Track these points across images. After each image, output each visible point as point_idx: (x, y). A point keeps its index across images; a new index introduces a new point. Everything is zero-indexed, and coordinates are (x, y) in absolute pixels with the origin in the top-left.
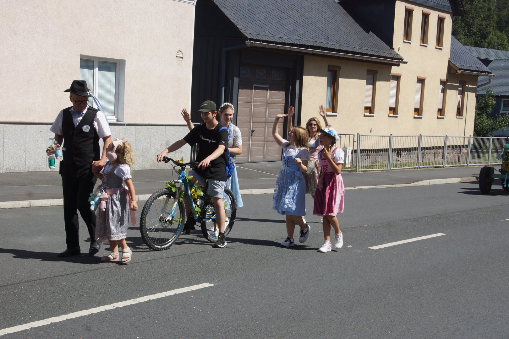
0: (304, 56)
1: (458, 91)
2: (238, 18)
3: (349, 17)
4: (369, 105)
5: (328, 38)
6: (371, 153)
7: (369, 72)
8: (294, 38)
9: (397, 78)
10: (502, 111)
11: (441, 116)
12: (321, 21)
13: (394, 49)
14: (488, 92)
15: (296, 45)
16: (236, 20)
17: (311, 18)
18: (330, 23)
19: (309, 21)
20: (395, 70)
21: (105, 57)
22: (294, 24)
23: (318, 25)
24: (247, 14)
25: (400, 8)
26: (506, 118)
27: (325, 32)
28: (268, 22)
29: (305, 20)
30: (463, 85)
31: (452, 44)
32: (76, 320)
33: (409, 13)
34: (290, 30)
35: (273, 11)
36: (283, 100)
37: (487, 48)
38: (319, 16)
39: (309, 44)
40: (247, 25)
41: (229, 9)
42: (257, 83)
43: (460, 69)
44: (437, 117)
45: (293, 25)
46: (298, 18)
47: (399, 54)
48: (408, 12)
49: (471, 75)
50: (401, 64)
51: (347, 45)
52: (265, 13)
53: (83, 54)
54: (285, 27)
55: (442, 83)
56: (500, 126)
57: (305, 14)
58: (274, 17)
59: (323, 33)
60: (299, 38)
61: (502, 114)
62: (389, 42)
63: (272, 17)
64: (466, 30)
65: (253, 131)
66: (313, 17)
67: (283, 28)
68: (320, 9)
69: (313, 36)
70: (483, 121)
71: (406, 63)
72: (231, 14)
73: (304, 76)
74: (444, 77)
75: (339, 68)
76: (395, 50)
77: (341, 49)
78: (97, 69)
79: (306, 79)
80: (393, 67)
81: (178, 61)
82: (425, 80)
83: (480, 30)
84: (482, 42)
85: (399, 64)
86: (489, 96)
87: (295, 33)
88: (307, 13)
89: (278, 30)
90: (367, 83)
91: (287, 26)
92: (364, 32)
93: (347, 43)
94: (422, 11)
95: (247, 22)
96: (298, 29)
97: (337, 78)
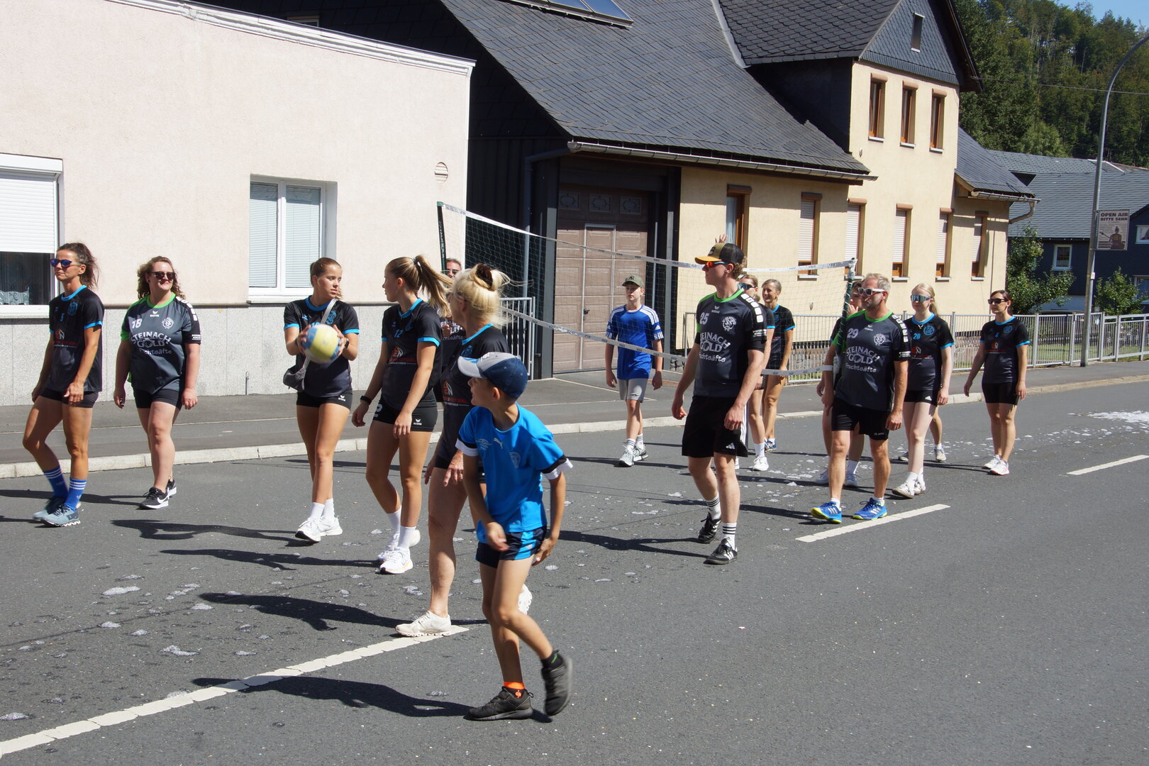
0: (680, 169)
1: (973, 229)
2: (553, 100)
3: (767, 94)
4: (808, 258)
5: (725, 134)
6: (813, 347)
7: (805, 196)
8: (661, 134)
9: (860, 207)
10: (1055, 267)
11: (942, 276)
12: (712, 103)
13: (851, 153)
14: (1028, 232)
15: (665, 148)
16: (549, 103)
17: (693, 98)
18: (730, 107)
19: (689, 102)
20: (854, 193)
21: (299, 177)
22: (661, 108)
23: (707, 111)
24: (571, 91)
25: (861, 77)
26: (1063, 280)
27: (721, 123)
28: (611, 107)
29: (682, 101)
30: (982, 218)
31: (959, 144)
32: (156, 719)
33: (878, 87)
34: (654, 120)
35: (620, 85)
36: (642, 252)
37: (1025, 152)
38: (709, 94)
39: (690, 146)
40: (570, 111)
41: (536, 83)
42: (591, 222)
43: (976, 190)
44: (936, 279)
45: (660, 112)
46: (670, 97)
47: (862, 162)
48: (875, 85)
49: (997, 199)
50: (865, 181)
51: (764, 147)
52: (605, 90)
53: (255, 173)
54: (644, 114)
55: (944, 215)
56: (1053, 294)
57: (682, 90)
58: (623, 96)
59: (718, 125)
60: (670, 135)
61: (1056, 273)
62: (842, 139)
63: (617, 97)
64: (986, 121)
65: (586, 312)
66: (696, 96)
67: (639, 116)
68: (711, 81)
69: (696, 130)
70: (1021, 285)
71: (874, 178)
72: (541, 91)
73: (681, 204)
74: (947, 206)
75: (749, 189)
76: (854, 155)
77: (751, 153)
78: (282, 201)
79: (685, 208)
80: (851, 187)
81: (440, 182)
82: (912, 211)
83: (1011, 120)
84: (1015, 142)
85: (862, 181)
86: (1031, 240)
87: (663, 126)
88: (685, 88)
89: (631, 120)
90: (802, 217)
91: (648, 112)
92: (795, 123)
93: (762, 142)
94: (903, 82)
95: (572, 107)
96: (669, 117)
97: (745, 209)
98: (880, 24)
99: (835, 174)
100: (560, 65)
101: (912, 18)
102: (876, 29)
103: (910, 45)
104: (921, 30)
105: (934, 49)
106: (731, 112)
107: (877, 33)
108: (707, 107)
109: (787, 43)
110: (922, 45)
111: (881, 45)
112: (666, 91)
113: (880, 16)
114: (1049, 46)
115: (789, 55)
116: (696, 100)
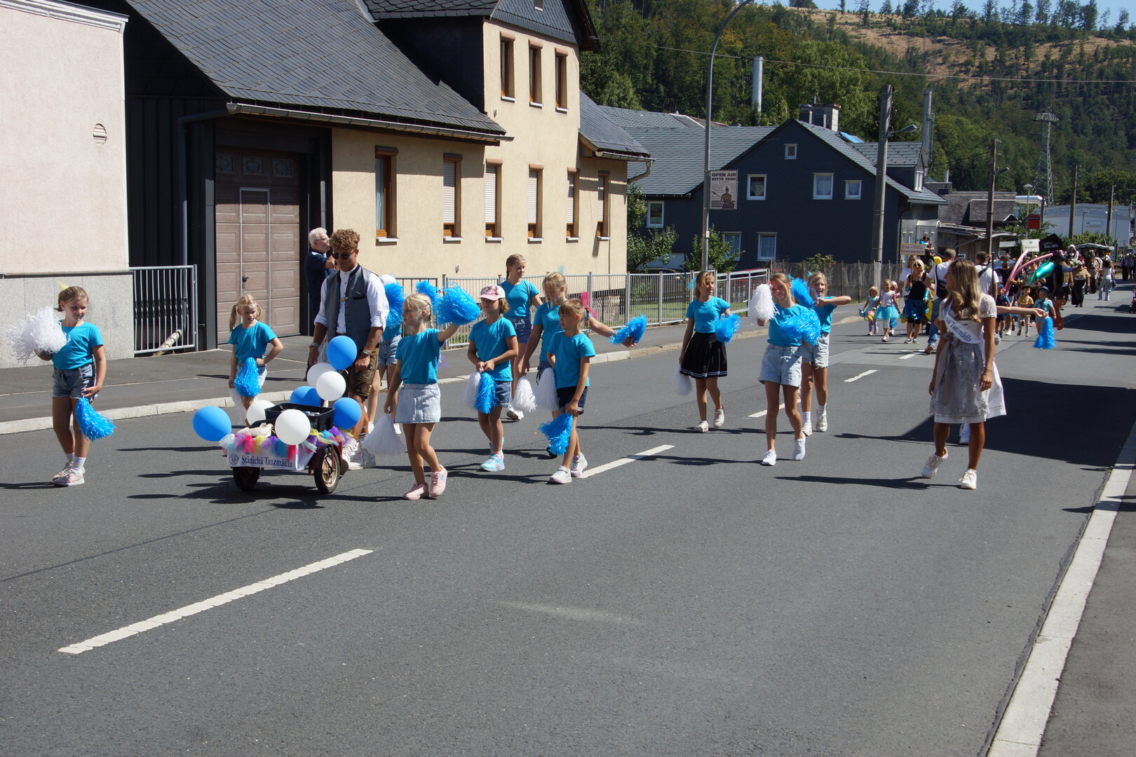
0: (331, 129)
2: (204, 58)
3: (399, 51)
4: (452, 220)
5: (371, 95)
7: (446, 157)
8: (314, 94)
9: (496, 168)
11: (572, 237)
12: (352, 60)
13: (486, 113)
15: (318, 109)
17: (334, 55)
18: (369, 65)
20: (490, 153)
22: (306, 66)
23: (349, 69)
24: (218, 48)
25: (491, 35)
27: (364, 82)
28: (260, 65)
29: (324, 58)
30: (604, 180)
31: (581, 103)
33: (507, 45)
34: (302, 79)
35: (263, 42)
36: (296, 216)
38: (347, 51)
39: (340, 107)
40: (223, 70)
41: (182, 38)
42: (246, 185)
43: (600, 150)
44: (567, 239)
45: (305, 69)
46: (310, 54)
47: (498, 123)
48: (504, 44)
49: (617, 160)
50: (502, 142)
52: (250, 46)
54: (292, 72)
55: (571, 175)
56: (658, 252)
57: (322, 47)
58: (268, 53)
59: (361, 84)
60: (322, 96)
62: (477, 99)
63: (264, 54)
65: (244, 280)
66: (336, 53)
67: (288, 74)
68: (346, 37)
69: (345, 91)
71: (510, 139)
72: (189, 48)
73: (333, 169)
74: (573, 166)
75: (396, 151)
76: (489, 115)
77: (399, 114)
79: (336, 176)
80: (487, 148)
81: (98, 145)
82: (543, 171)
85: (499, 141)
87: (312, 85)
88: (324, 45)
89: (283, 79)
91: (295, 71)
92: (430, 82)
93: (406, 103)
94: (529, 42)
95: (224, 66)
96: (317, 77)
99: (475, 136)
100: (201, 19)
103: (533, 4)
105: (555, 9)
106: (370, 69)
108: (348, 65)
110: (544, 4)
111: (508, 3)
112: (307, 47)
115: (418, 11)
116: (336, 57)
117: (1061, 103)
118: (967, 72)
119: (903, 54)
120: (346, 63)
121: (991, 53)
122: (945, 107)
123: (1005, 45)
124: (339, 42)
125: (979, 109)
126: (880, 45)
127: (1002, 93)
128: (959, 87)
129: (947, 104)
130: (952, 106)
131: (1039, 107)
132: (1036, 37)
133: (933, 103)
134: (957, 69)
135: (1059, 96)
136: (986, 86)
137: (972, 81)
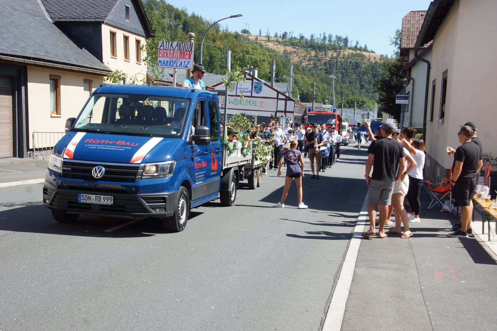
0: (27, 66)
3: (64, 35)
5: (47, 52)
7: (85, 81)
8: (16, 50)
12: (40, 37)
13: (104, 63)
15: (19, 57)
18: (48, 40)
19: (28, 36)
23: (37, 41)
25: (106, 30)
27: (44, 47)
33: (113, 35)
34: (11, 43)
36: (10, 104)
38: (37, 33)
39: (30, 56)
45: (13, 39)
46: (18, 33)
47: (109, 67)
49: (164, 84)
51: (65, 59)
54: (6, 40)
57: (24, 30)
60: (21, 51)
62: (99, 56)
67: (4, 41)
68: (37, 27)
69: (33, 49)
73: (28, 83)
75: (60, 77)
77: (60, 61)
79: (30, 85)
87: (16, 46)
88: (25, 30)
90: (84, 90)
91: (8, 39)
92: (78, 48)
93: (65, 56)
94: (123, 34)
96: (20, 43)
97: (58, 86)
98: (112, 8)
99: (98, 72)
101: (125, 7)
102: (111, 10)
103: (125, 18)
104: (129, 12)
105: (134, 21)
106: (49, 42)
107: (111, 12)
109: (71, 13)
110: (130, 19)
111: (113, 17)
113: (112, 5)
114: (173, 23)
115: (72, 18)
116: (31, 35)
117: (337, 72)
118: (305, 59)
119: (282, 52)
120: (36, 38)
121: (313, 53)
122: (298, 72)
123: (318, 51)
124: (34, 29)
125: (309, 73)
126: (274, 49)
127: (317, 67)
128: (302, 65)
129: (298, 71)
130: (300, 71)
131: (330, 73)
132: (328, 48)
133: (293, 70)
134: (302, 58)
135: (337, 70)
136: (312, 64)
137: (307, 63)
